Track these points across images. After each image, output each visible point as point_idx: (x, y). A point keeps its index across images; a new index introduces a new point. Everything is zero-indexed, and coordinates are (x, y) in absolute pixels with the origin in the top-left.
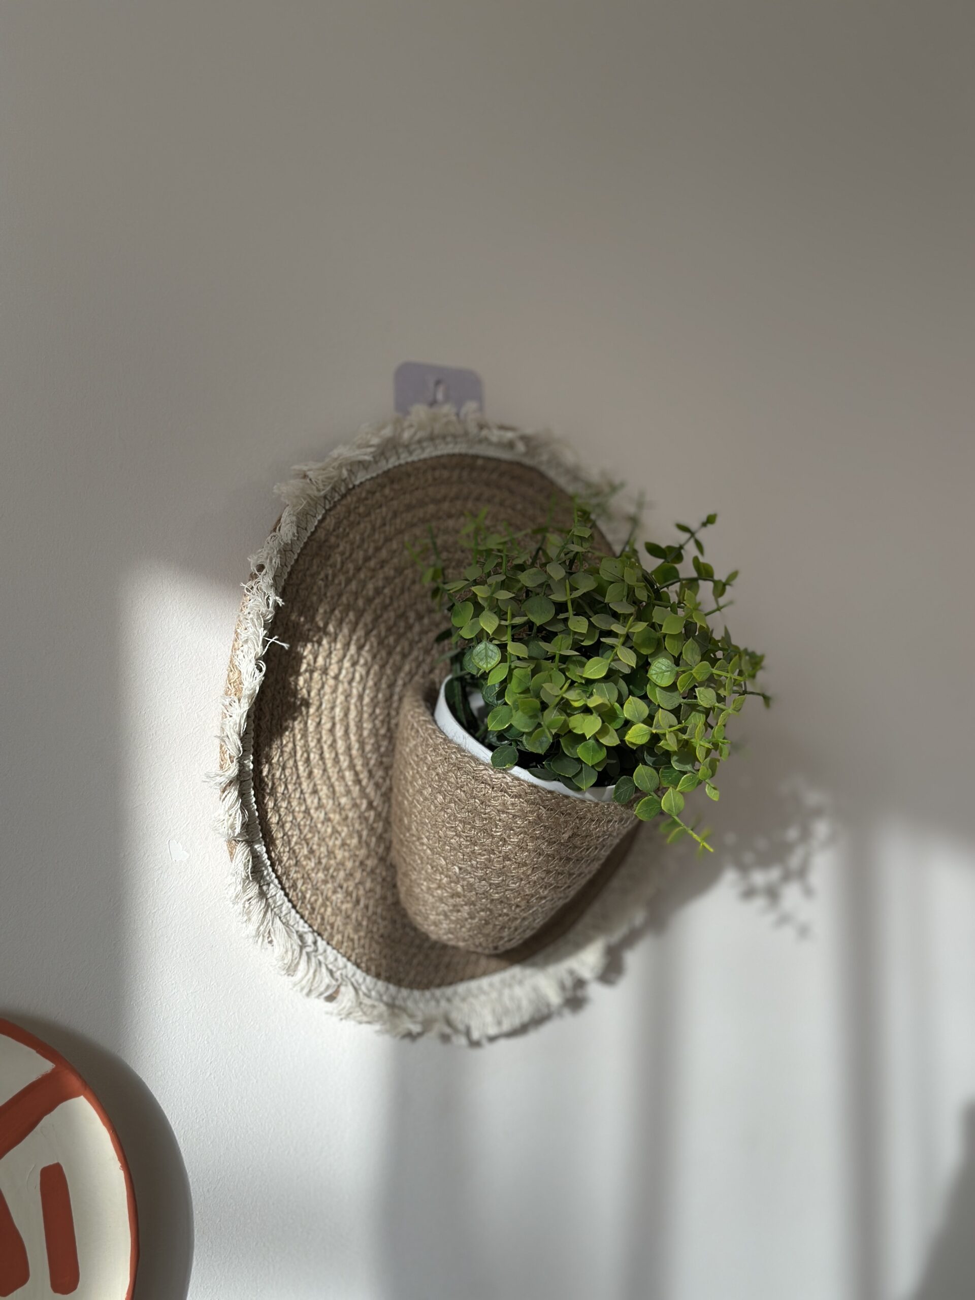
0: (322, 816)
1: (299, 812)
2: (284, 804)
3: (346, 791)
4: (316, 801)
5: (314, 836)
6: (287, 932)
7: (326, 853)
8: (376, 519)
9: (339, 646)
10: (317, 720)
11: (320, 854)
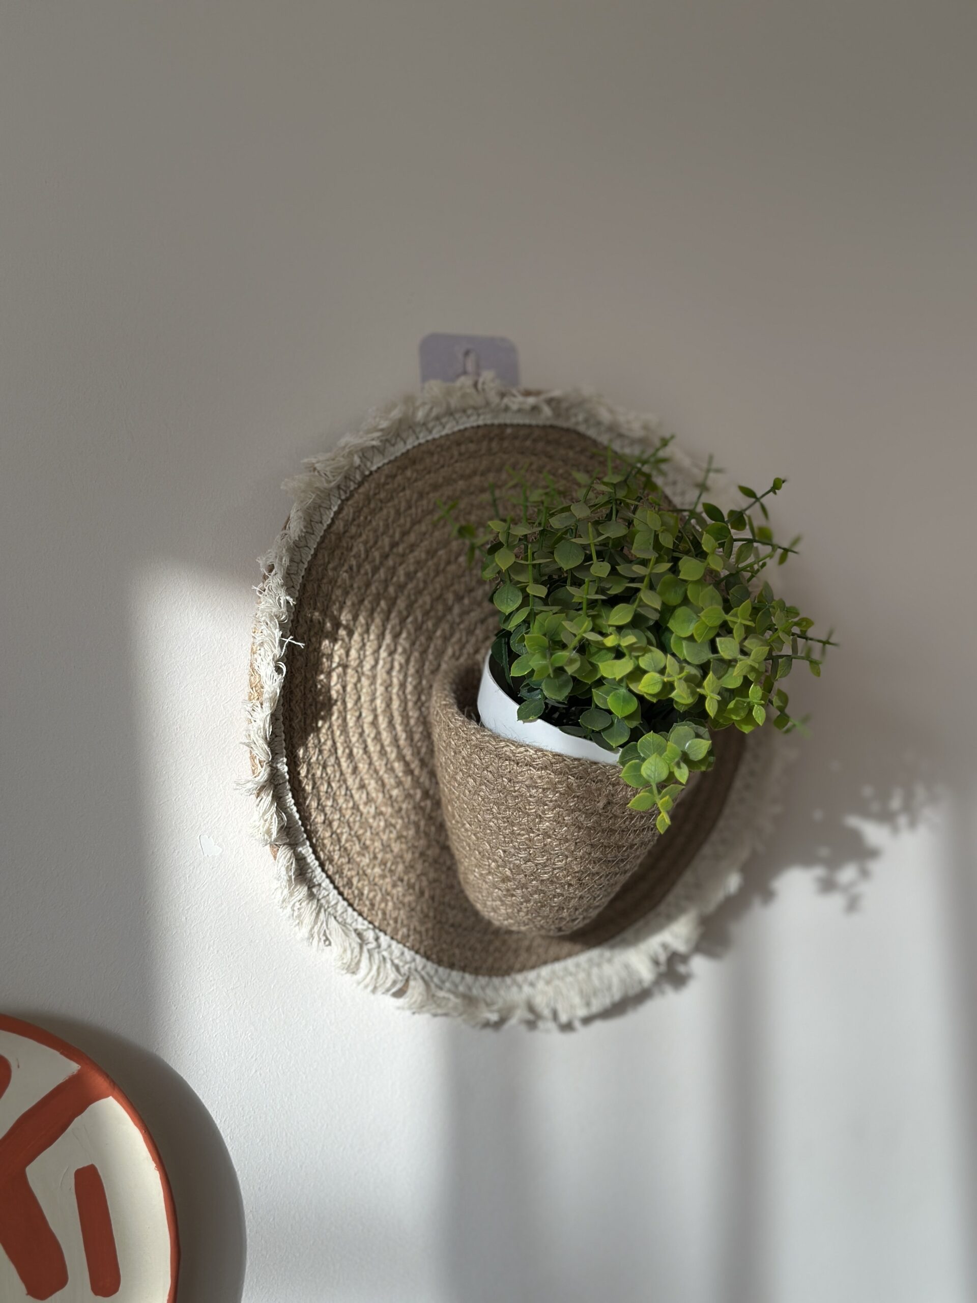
0: (372, 810)
1: (346, 809)
2: (329, 803)
3: (396, 782)
4: (364, 796)
5: (366, 831)
6: (343, 930)
7: (381, 847)
8: (400, 503)
9: (372, 637)
10: (357, 714)
11: (375, 848)
